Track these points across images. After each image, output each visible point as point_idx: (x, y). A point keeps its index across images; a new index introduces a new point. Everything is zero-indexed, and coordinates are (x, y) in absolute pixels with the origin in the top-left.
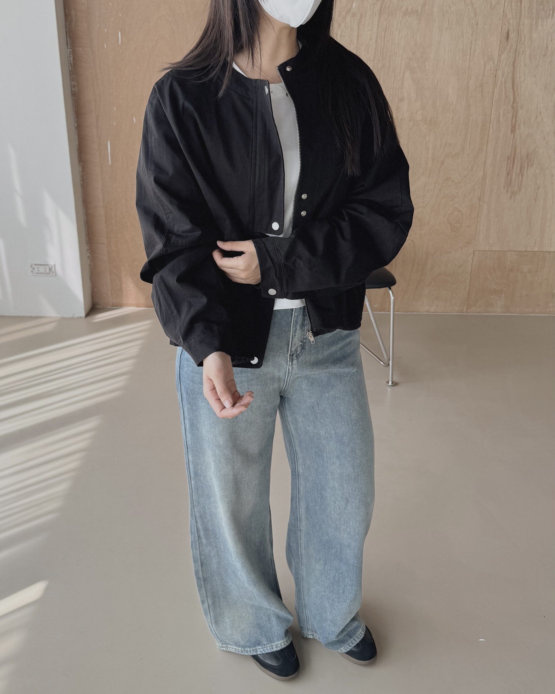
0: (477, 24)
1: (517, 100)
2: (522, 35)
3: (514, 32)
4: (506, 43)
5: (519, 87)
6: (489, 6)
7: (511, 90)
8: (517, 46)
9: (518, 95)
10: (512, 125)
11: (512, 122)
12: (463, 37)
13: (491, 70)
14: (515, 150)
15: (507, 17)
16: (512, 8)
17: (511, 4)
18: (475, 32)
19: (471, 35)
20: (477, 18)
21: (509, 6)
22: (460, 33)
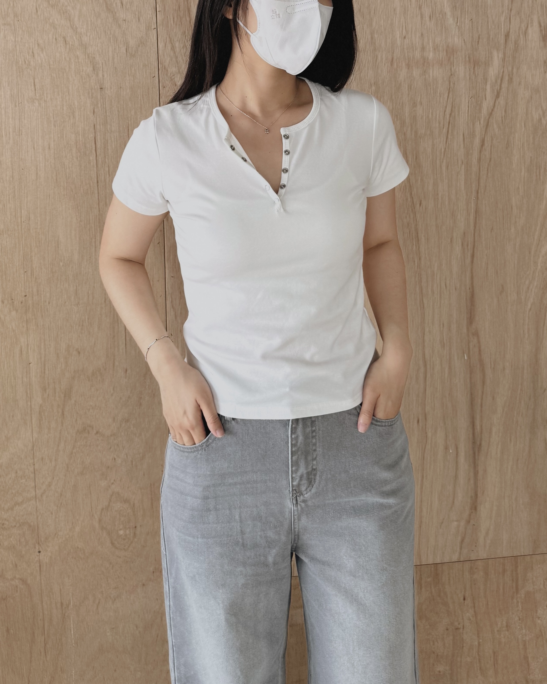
0: (101, 88)
6: (123, 50)
12: (74, 117)
15: (167, 71)
16: (175, 53)
17: (172, 43)
18: (99, 105)
19: (92, 111)
20: (100, 75)
21: (169, 48)
22: (65, 108)
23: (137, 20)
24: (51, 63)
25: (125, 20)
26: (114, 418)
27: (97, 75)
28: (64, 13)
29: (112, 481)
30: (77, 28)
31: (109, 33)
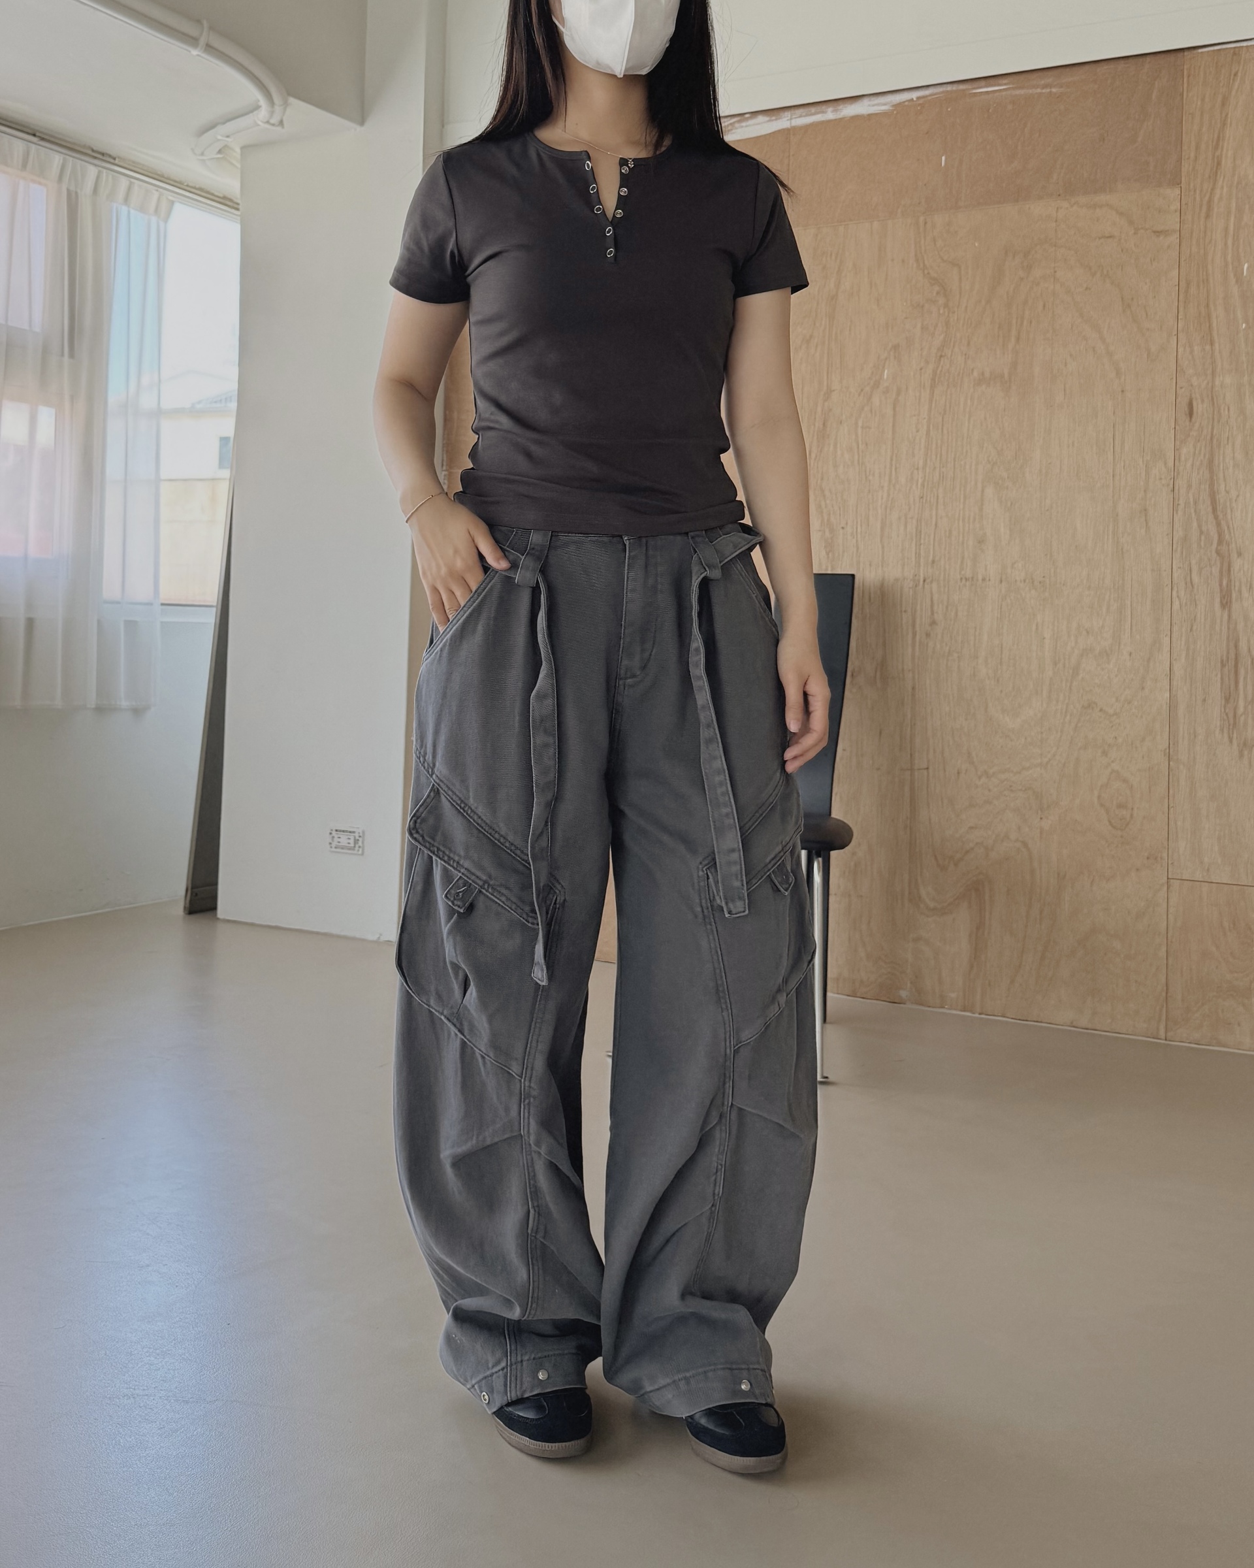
1: (1227, 536)
2: (1222, 408)
3: (1203, 401)
4: (1188, 424)
5: (1229, 511)
7: (1211, 517)
8: (1213, 429)
9: (1228, 527)
10: (1221, 591)
11: (1221, 585)
12: (1096, 417)
13: (1161, 479)
14: (1236, 646)
15: (1185, 373)
16: (1193, 356)
17: (1191, 348)
18: (1120, 406)
19: (1113, 412)
20: (1122, 380)
21: (1188, 352)
22: (1089, 409)
23: (1160, 328)
25: (1148, 329)
26: (1117, 699)
29: (1112, 759)
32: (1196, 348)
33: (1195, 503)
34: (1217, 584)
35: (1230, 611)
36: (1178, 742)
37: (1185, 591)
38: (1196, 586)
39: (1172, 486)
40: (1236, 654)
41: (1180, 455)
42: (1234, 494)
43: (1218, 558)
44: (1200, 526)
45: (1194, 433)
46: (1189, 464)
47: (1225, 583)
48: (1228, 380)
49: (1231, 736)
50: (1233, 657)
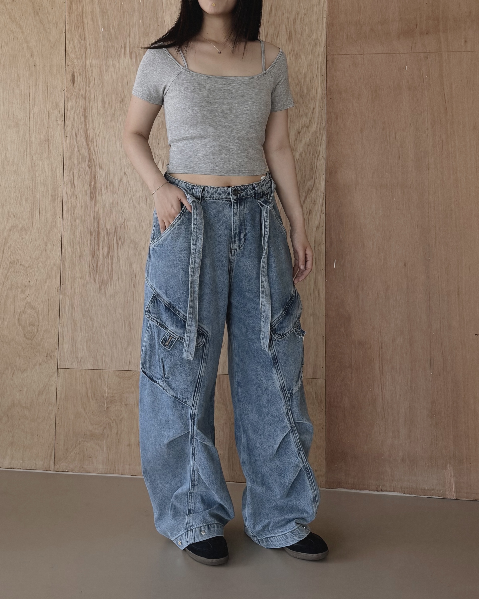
0: (35, 66)
1: (94, 156)
2: (91, 79)
3: (80, 74)
4: (72, 87)
5: (95, 141)
6: (47, 44)
7: (85, 144)
8: (86, 91)
9: (95, 151)
10: (90, 189)
11: (90, 186)
13: (57, 121)
14: (98, 223)
15: (70, 56)
16: (74, 46)
17: (73, 41)
18: (33, 75)
19: (29, 78)
20: (35, 59)
21: (72, 44)
22: (15, 76)
23: (56, 28)
24: (10, 52)
25: (49, 28)
26: (31, 257)
27: (33, 58)
28: (18, 25)
29: (27, 295)
30: (24, 33)
31: (40, 35)
32: (76, 42)
33: (76, 136)
34: (89, 186)
35: (95, 202)
36: (65, 283)
37: (71, 190)
38: (76, 187)
39: (63, 125)
40: (99, 227)
41: (68, 106)
42: (97, 131)
43: (89, 169)
44: (79, 150)
45: (75, 93)
46: (72, 113)
47: (92, 184)
48: (94, 62)
49: (95, 278)
50: (97, 229)
